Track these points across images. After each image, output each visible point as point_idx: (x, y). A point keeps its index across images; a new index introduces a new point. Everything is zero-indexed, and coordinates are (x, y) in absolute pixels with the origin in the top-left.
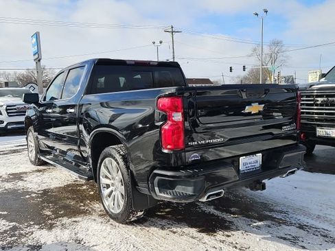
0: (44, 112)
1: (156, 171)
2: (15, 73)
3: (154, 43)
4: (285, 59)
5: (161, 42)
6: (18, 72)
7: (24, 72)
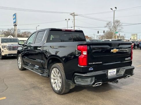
0: (27, 48)
1: (75, 74)
2: (3, 31)
3: (66, 20)
4: (121, 28)
5: (69, 19)
6: (4, 30)
7: (6, 30)
